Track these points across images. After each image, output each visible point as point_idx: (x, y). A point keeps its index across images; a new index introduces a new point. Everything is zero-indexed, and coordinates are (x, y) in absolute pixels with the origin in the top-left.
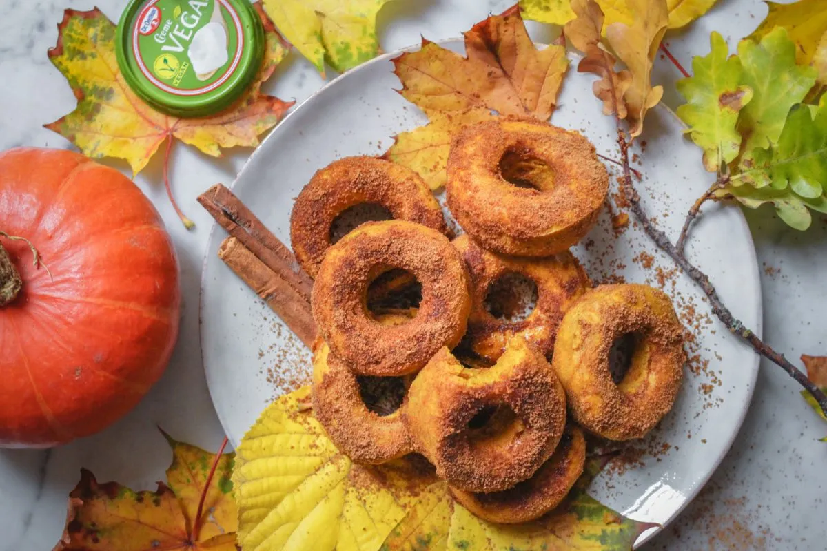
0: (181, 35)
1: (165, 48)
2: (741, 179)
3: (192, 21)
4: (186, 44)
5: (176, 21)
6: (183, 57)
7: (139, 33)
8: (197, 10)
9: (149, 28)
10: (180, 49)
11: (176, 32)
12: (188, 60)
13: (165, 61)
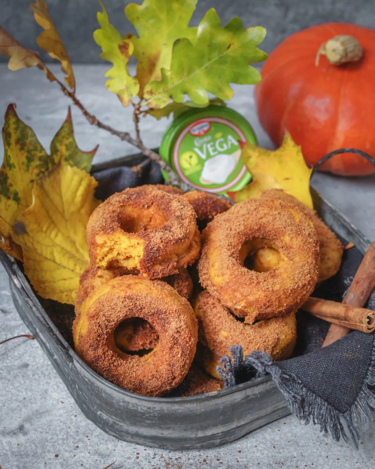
0: (211, 150)
1: (196, 150)
2: (147, 105)
3: (222, 147)
4: (209, 156)
5: (214, 140)
6: (201, 162)
7: (189, 132)
8: (229, 143)
9: (196, 133)
10: (204, 156)
11: (209, 146)
12: (203, 166)
13: (191, 157)
